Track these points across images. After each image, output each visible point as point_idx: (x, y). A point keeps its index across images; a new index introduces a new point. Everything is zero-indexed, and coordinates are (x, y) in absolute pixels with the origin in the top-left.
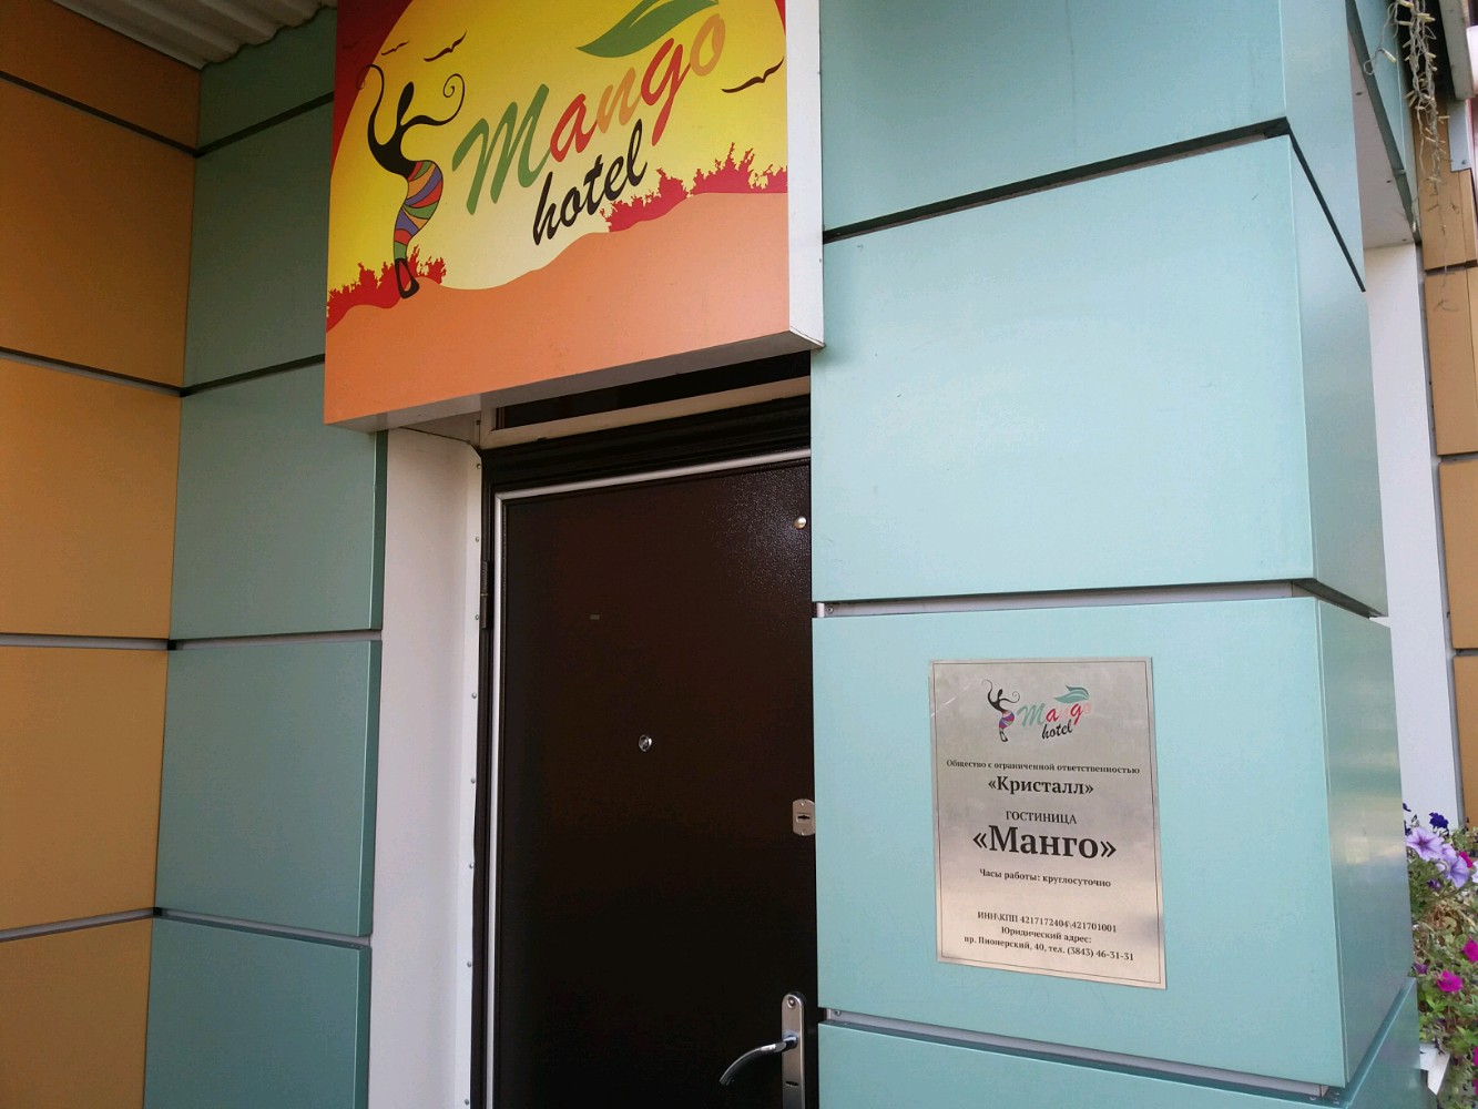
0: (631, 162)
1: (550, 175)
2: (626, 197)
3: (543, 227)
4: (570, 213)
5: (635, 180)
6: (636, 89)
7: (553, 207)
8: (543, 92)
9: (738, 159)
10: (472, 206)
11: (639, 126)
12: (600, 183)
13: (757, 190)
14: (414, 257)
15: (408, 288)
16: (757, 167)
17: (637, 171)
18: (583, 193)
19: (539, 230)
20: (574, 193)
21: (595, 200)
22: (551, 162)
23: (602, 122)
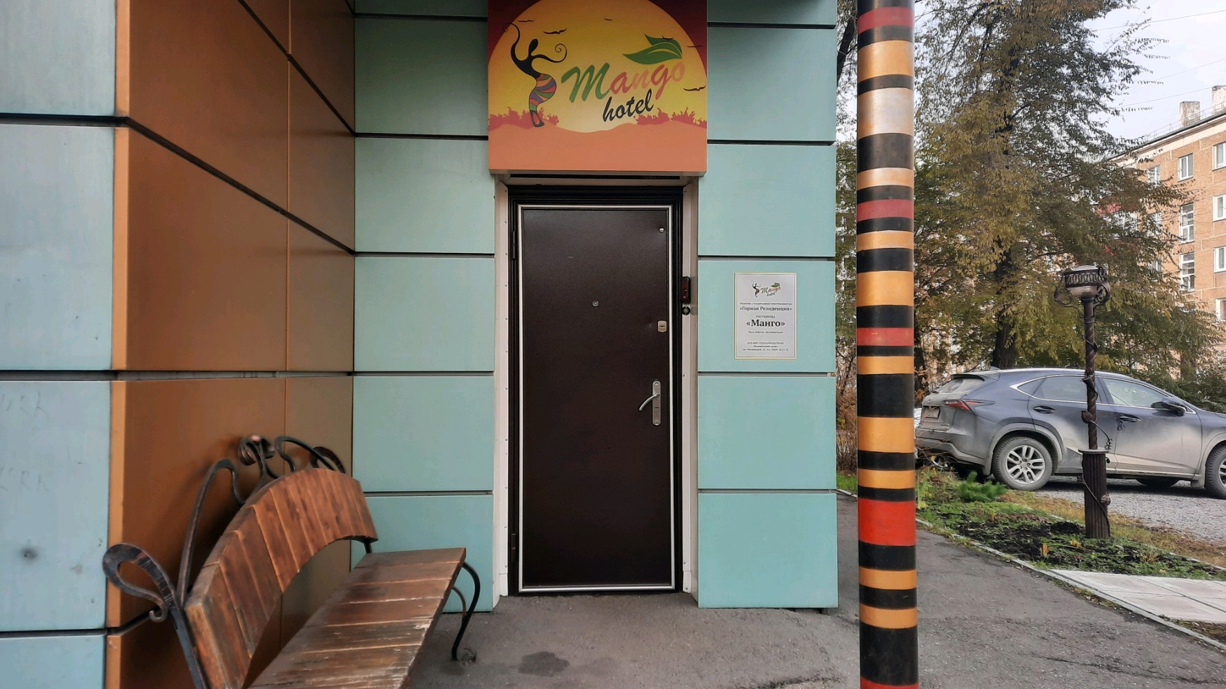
0: (647, 103)
1: (611, 98)
2: (646, 113)
3: (608, 115)
4: (620, 114)
5: (649, 110)
6: (649, 77)
7: (612, 110)
8: (606, 67)
9: (689, 113)
10: (572, 99)
11: (650, 91)
12: (633, 107)
13: (695, 124)
14: (541, 112)
15: (538, 123)
16: (696, 118)
17: (649, 106)
18: (626, 108)
19: (606, 116)
20: (622, 107)
21: (631, 112)
22: (611, 94)
23: (634, 85)
